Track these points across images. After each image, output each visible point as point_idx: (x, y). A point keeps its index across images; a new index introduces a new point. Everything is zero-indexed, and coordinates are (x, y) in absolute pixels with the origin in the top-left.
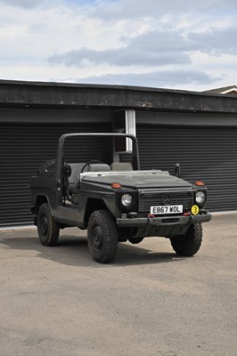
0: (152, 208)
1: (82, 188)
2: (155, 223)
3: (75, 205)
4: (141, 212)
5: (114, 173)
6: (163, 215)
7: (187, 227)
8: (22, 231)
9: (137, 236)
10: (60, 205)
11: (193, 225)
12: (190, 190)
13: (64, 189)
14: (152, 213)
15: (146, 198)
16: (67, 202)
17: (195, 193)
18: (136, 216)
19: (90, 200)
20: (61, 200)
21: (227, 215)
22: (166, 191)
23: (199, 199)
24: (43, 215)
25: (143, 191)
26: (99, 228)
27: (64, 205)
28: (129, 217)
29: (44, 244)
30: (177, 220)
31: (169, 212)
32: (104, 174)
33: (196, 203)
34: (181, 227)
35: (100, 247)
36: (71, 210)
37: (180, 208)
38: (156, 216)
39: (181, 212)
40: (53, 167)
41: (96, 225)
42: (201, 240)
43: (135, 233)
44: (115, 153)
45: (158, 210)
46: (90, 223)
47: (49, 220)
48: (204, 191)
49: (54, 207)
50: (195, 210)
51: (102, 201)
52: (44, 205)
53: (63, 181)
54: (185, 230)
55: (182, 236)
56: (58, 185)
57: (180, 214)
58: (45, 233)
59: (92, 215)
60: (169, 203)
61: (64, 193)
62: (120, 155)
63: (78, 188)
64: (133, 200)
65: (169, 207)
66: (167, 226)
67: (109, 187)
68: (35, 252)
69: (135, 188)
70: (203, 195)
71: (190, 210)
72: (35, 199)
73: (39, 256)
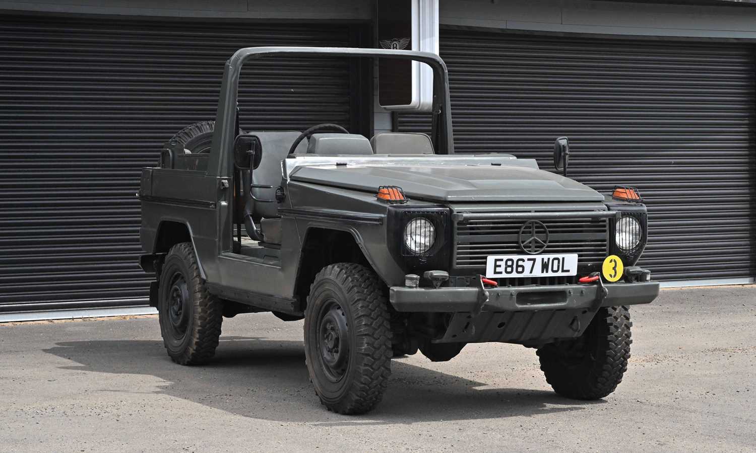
0: (491, 259)
1: (290, 200)
2: (498, 304)
3: (270, 249)
4: (462, 272)
5: (384, 161)
6: (521, 282)
7: (591, 316)
8: (111, 325)
9: (446, 338)
10: (226, 249)
11: (604, 313)
12: (600, 211)
13: (238, 204)
14: (490, 274)
15: (474, 231)
16: (246, 241)
17: (613, 220)
18: (445, 283)
19: (314, 235)
20: (227, 235)
21: (691, 292)
22: (532, 212)
23: (624, 239)
24: (177, 277)
25: (466, 212)
26: (337, 315)
27: (238, 249)
28: (426, 283)
29: (178, 358)
30: (562, 295)
31: (538, 273)
32: (354, 162)
33: (614, 249)
34: (571, 315)
35: (341, 367)
36: (258, 262)
37: (571, 262)
38: (503, 282)
39: (574, 272)
40: (207, 141)
41: (328, 306)
42: (626, 355)
43: (441, 330)
44: (378, 107)
45: (509, 266)
46: (314, 300)
47: (192, 293)
48: (639, 217)
49: (209, 254)
50: (613, 268)
51: (350, 238)
52: (179, 250)
53: (235, 181)
54: (582, 325)
55: (572, 342)
56: (222, 192)
57: (570, 280)
58: (183, 328)
59: (319, 277)
60: (540, 248)
61: (238, 216)
62: (394, 115)
63: (281, 199)
64: (436, 235)
65: (539, 258)
66: (532, 312)
67: (371, 199)
68: (152, 381)
69: (443, 202)
70: (635, 226)
71: (599, 268)
72: (154, 231)
73: (165, 390)
